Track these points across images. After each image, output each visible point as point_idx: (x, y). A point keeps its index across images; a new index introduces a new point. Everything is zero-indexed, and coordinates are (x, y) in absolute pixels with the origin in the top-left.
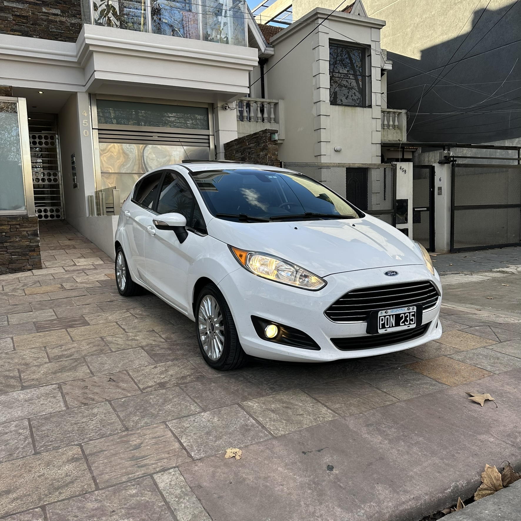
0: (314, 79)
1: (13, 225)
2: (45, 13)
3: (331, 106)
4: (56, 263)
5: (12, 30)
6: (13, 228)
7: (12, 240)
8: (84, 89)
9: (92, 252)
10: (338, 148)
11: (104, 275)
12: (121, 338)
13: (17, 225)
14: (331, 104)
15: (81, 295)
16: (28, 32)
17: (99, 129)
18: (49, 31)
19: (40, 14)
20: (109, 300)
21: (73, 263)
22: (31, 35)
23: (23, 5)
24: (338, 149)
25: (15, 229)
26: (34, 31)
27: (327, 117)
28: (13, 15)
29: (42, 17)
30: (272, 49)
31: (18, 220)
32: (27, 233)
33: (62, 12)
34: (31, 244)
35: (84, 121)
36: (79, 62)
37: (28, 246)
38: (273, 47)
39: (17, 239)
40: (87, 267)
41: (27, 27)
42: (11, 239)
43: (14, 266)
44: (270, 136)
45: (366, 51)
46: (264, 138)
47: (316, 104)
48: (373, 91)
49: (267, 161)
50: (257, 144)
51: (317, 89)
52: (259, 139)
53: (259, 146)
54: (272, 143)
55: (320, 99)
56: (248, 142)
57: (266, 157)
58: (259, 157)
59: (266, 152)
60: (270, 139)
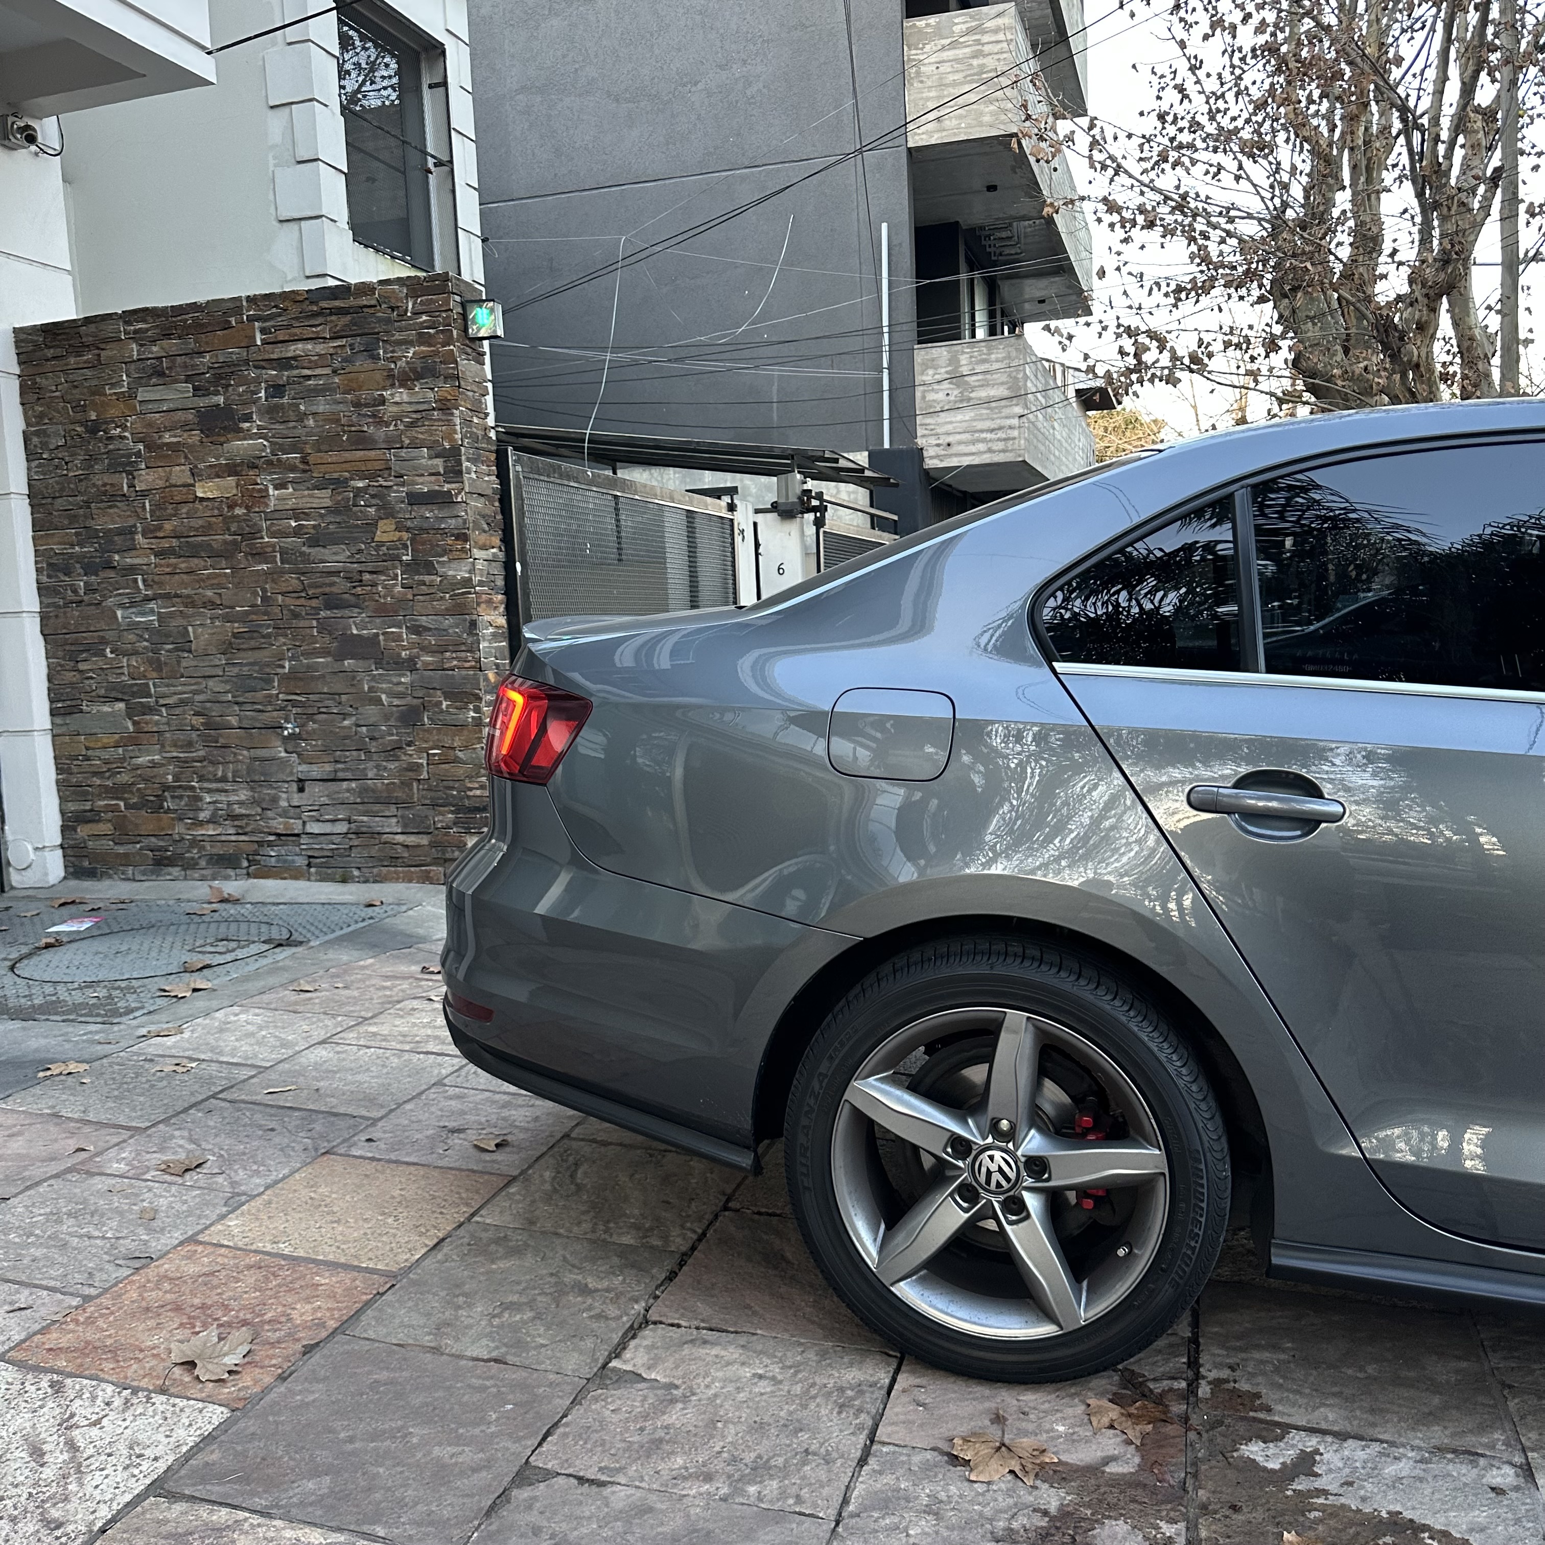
0: (275, 119)
3: (358, 248)
14: (354, 240)
44: (460, 310)
45: (423, 65)
46: (424, 318)
47: (294, 226)
48: (460, 224)
49: (455, 440)
50: (352, 346)
51: (299, 162)
52: (380, 320)
53: (376, 358)
54: (469, 350)
55: (321, 209)
56: (263, 331)
57: (444, 418)
58: (374, 416)
59: (445, 389)
60: (466, 330)
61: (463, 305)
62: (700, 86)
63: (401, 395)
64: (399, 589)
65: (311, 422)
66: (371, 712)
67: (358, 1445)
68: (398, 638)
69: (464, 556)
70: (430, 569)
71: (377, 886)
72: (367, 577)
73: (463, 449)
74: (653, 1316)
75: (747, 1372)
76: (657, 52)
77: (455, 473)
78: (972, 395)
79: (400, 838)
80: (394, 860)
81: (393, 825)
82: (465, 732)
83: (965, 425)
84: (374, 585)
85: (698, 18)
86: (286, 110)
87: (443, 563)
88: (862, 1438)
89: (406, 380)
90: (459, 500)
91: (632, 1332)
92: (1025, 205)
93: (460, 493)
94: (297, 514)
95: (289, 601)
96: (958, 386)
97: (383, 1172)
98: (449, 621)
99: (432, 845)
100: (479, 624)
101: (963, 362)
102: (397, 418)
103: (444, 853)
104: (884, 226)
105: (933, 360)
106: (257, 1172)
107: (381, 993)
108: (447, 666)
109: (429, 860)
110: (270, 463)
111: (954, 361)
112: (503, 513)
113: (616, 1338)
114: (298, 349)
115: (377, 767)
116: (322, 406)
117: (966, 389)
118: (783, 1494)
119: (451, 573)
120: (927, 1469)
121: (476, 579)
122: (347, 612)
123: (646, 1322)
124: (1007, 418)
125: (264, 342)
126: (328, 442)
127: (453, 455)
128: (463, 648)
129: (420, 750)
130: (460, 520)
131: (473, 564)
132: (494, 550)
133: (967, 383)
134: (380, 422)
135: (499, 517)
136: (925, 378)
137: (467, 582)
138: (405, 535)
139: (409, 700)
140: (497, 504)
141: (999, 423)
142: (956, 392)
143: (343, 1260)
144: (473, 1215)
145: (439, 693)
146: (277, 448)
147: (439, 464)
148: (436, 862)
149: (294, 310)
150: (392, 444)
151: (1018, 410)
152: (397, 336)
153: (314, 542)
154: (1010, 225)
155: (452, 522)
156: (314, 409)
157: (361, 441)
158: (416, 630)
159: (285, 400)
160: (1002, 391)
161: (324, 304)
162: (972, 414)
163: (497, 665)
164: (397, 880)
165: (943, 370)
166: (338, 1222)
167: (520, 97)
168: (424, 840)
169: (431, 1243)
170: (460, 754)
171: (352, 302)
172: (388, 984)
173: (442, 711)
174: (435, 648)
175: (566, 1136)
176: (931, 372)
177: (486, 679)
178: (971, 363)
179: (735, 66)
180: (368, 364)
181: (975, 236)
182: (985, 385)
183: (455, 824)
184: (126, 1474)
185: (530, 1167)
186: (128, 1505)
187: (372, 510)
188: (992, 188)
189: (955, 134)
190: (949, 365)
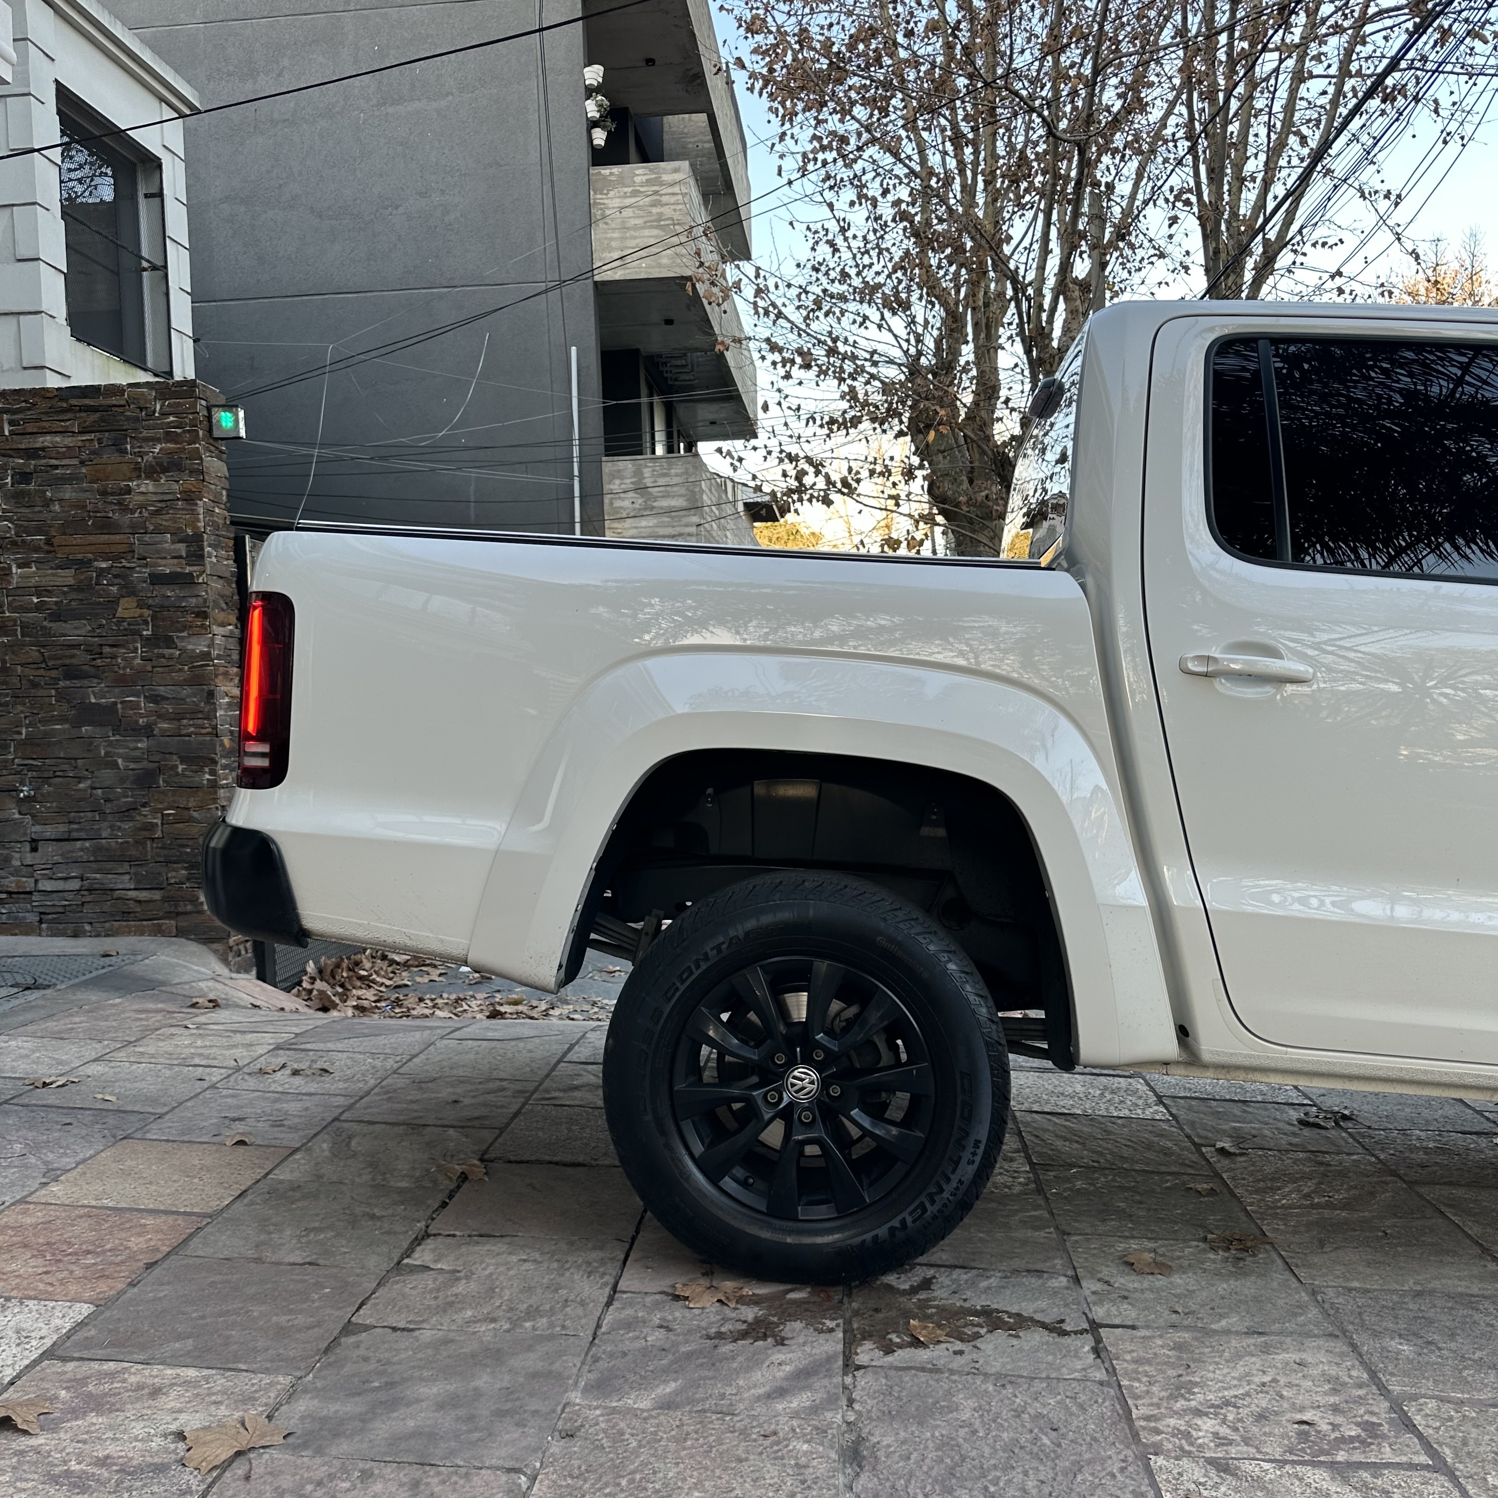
3: (73, 341)
14: (72, 335)
44: (206, 413)
45: (140, 177)
46: (172, 419)
47: (12, 320)
48: (173, 325)
49: (198, 528)
50: (100, 441)
51: (19, 260)
52: (128, 419)
53: (125, 452)
54: (212, 448)
55: (41, 305)
56: (11, 423)
57: (188, 507)
58: (119, 503)
59: (190, 482)
60: (210, 431)
61: (209, 409)
62: (401, 210)
63: (148, 486)
64: (138, 661)
65: (57, 507)
66: (106, 775)
67: (209, 1320)
68: (136, 706)
69: (203, 631)
70: (169, 643)
71: (109, 940)
72: (107, 650)
73: (205, 536)
74: (432, 1230)
75: (514, 1259)
76: (359, 175)
77: (197, 557)
78: (655, 504)
79: (132, 894)
80: (126, 915)
81: (125, 881)
82: (200, 794)
83: (648, 530)
84: (114, 657)
85: (400, 149)
86: (8, 210)
87: (183, 638)
88: (607, 1290)
89: (153, 472)
90: (200, 581)
91: (419, 1240)
92: (698, 340)
93: (201, 575)
94: (39, 591)
95: (27, 671)
96: (642, 496)
97: (180, 1149)
98: (186, 691)
99: (164, 900)
100: (217, 695)
101: (646, 475)
102: (143, 506)
103: (176, 907)
104: (574, 349)
105: (619, 471)
106: (65, 1154)
107: (138, 1024)
108: (184, 732)
109: (161, 914)
110: (14, 543)
111: (638, 473)
112: (239, 593)
113: (405, 1245)
114: (46, 440)
115: (112, 827)
116: (68, 492)
117: (649, 499)
118: (551, 1325)
119: (190, 647)
120: (657, 1305)
121: (215, 653)
122: (86, 682)
123: (428, 1235)
124: (687, 526)
125: (12, 433)
126: (71, 526)
127: (196, 543)
128: (200, 716)
129: (155, 811)
130: (200, 599)
131: (212, 639)
132: (230, 627)
133: (650, 493)
134: (125, 509)
135: (236, 597)
136: (612, 487)
137: (206, 656)
138: (146, 612)
139: (145, 764)
140: (234, 586)
141: (679, 530)
142: (640, 501)
143: (162, 1208)
144: (267, 1174)
145: (175, 757)
146: (21, 530)
147: (182, 548)
148: (168, 915)
149: (43, 405)
150: (137, 529)
151: (695, 519)
152: (145, 434)
153: (57, 616)
154: (685, 355)
155: (193, 601)
156: (61, 495)
157: (106, 526)
158: (155, 699)
159: (32, 487)
160: (680, 502)
161: (74, 402)
162: (655, 521)
163: (232, 732)
164: (129, 933)
165: (628, 481)
166: (151, 1183)
167: (225, 205)
168: (157, 895)
169: (237, 1193)
170: (195, 814)
171: (101, 401)
172: (143, 1016)
173: (177, 774)
174: (172, 716)
175: (336, 1119)
176: (617, 482)
177: (222, 744)
178: (653, 476)
179: (434, 195)
180: (116, 457)
181: (654, 362)
182: (666, 496)
183: (188, 879)
184: (19, 1349)
185: (309, 1141)
186: (27, 1367)
187: (114, 589)
188: (669, 322)
189: (636, 273)
190: (634, 477)
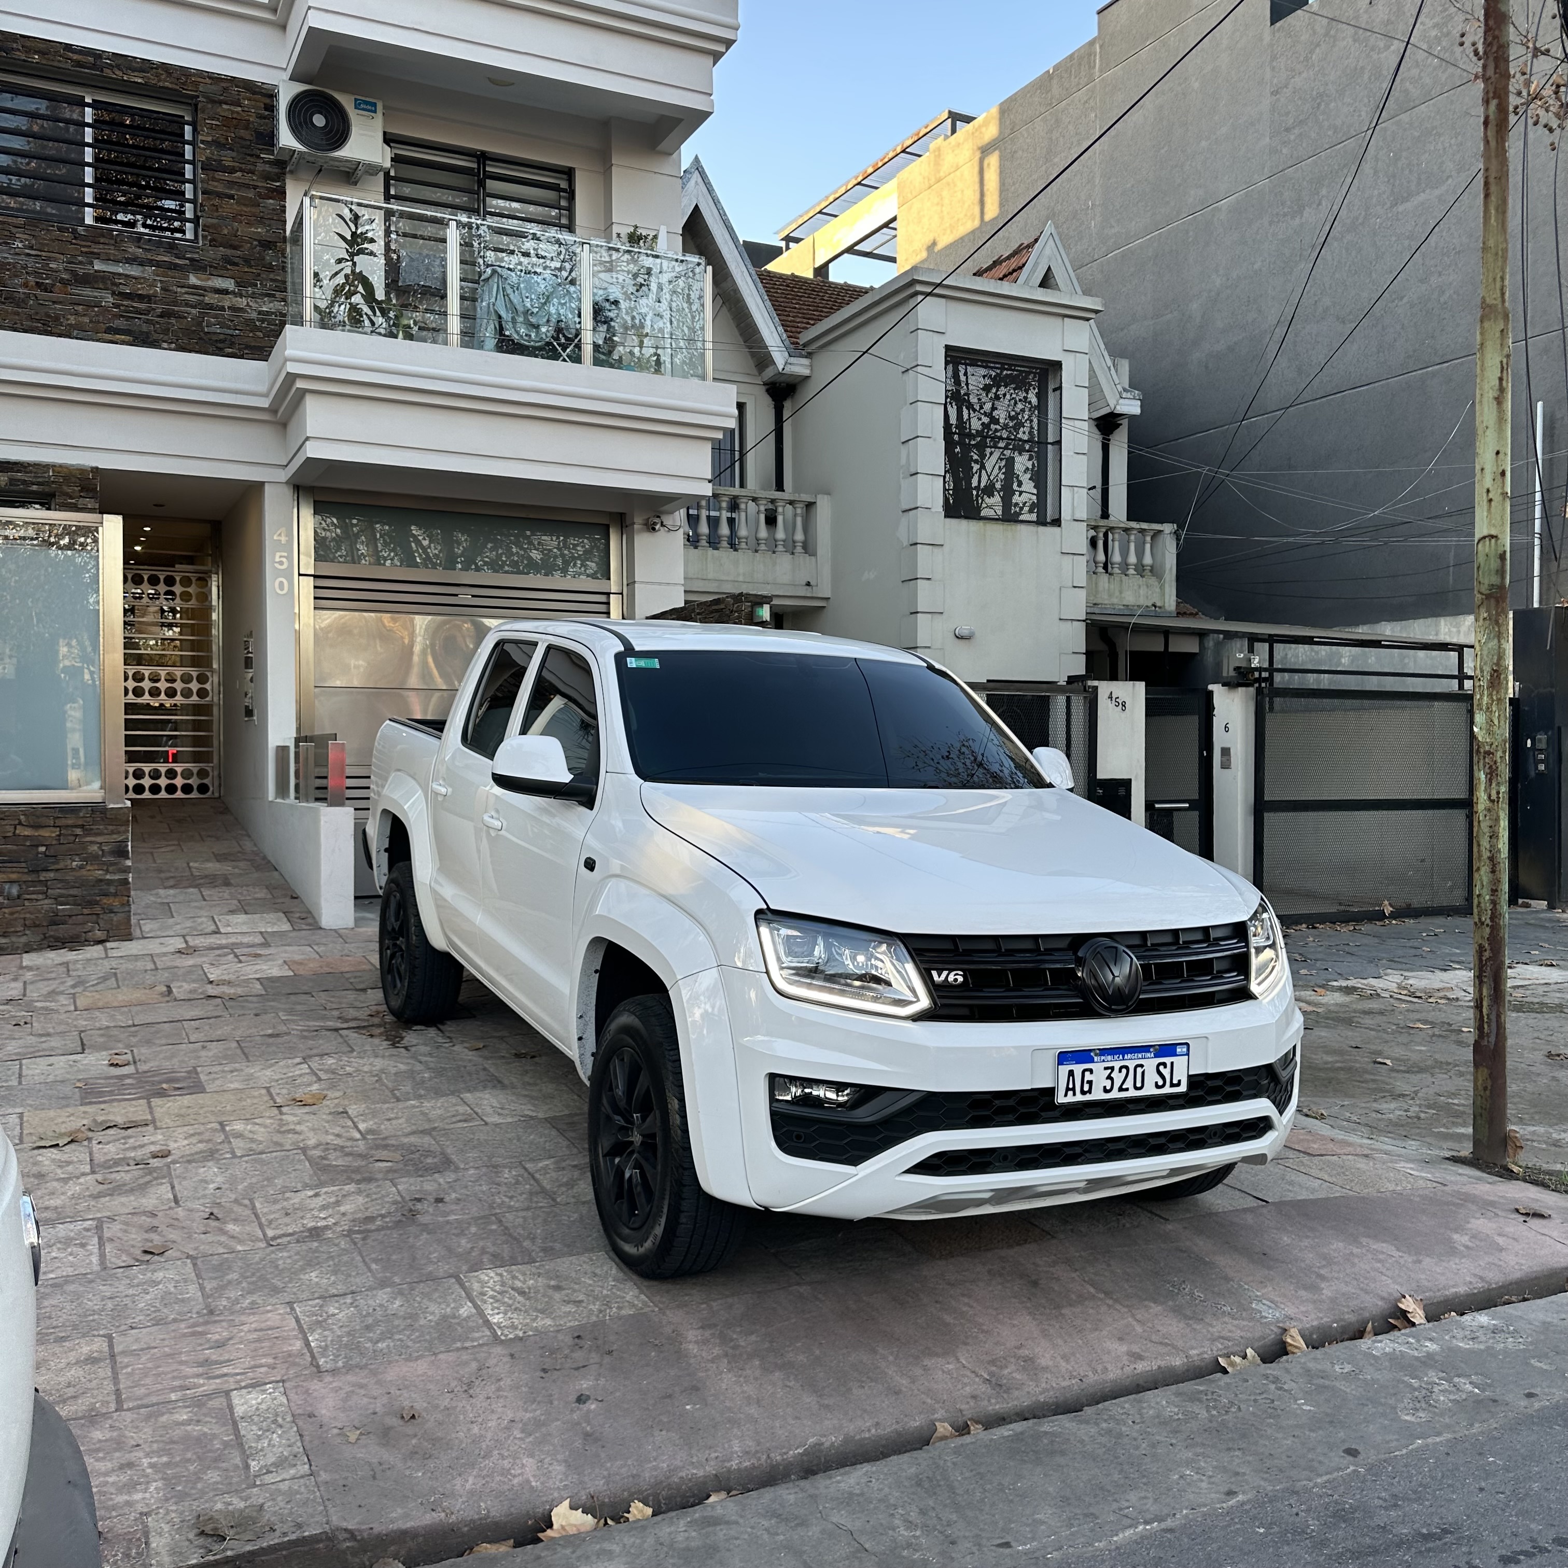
0: (904, 450)
1: (67, 827)
2: (195, 287)
3: (948, 520)
4: (171, 927)
5: (109, 330)
6: (65, 835)
7: (61, 865)
8: (283, 476)
9: (269, 896)
10: (964, 630)
11: (280, 962)
12: (266, 1127)
13: (76, 826)
14: (946, 516)
15: (209, 1014)
16: (148, 334)
17: (315, 576)
18: (203, 330)
19: (183, 290)
20: (270, 1032)
21: (213, 928)
22: (155, 341)
23: (140, 268)
24: (965, 633)
25: (73, 838)
26: (166, 331)
27: (936, 549)
28: (113, 293)
29: (187, 297)
30: (805, 361)
31: (81, 814)
32: (100, 848)
33: (238, 284)
34: (108, 877)
35: (278, 554)
36: (273, 410)
37: (101, 880)
38: (809, 355)
39: (75, 863)
40: (246, 940)
41: (147, 322)
42: (57, 863)
43: (61, 931)
45: (1050, 376)
47: (907, 514)
48: (1064, 483)
51: (911, 475)
55: (917, 503)
61: (752, 607)
62: (1405, 300)
86: (908, 444)
104: (1540, 404)
